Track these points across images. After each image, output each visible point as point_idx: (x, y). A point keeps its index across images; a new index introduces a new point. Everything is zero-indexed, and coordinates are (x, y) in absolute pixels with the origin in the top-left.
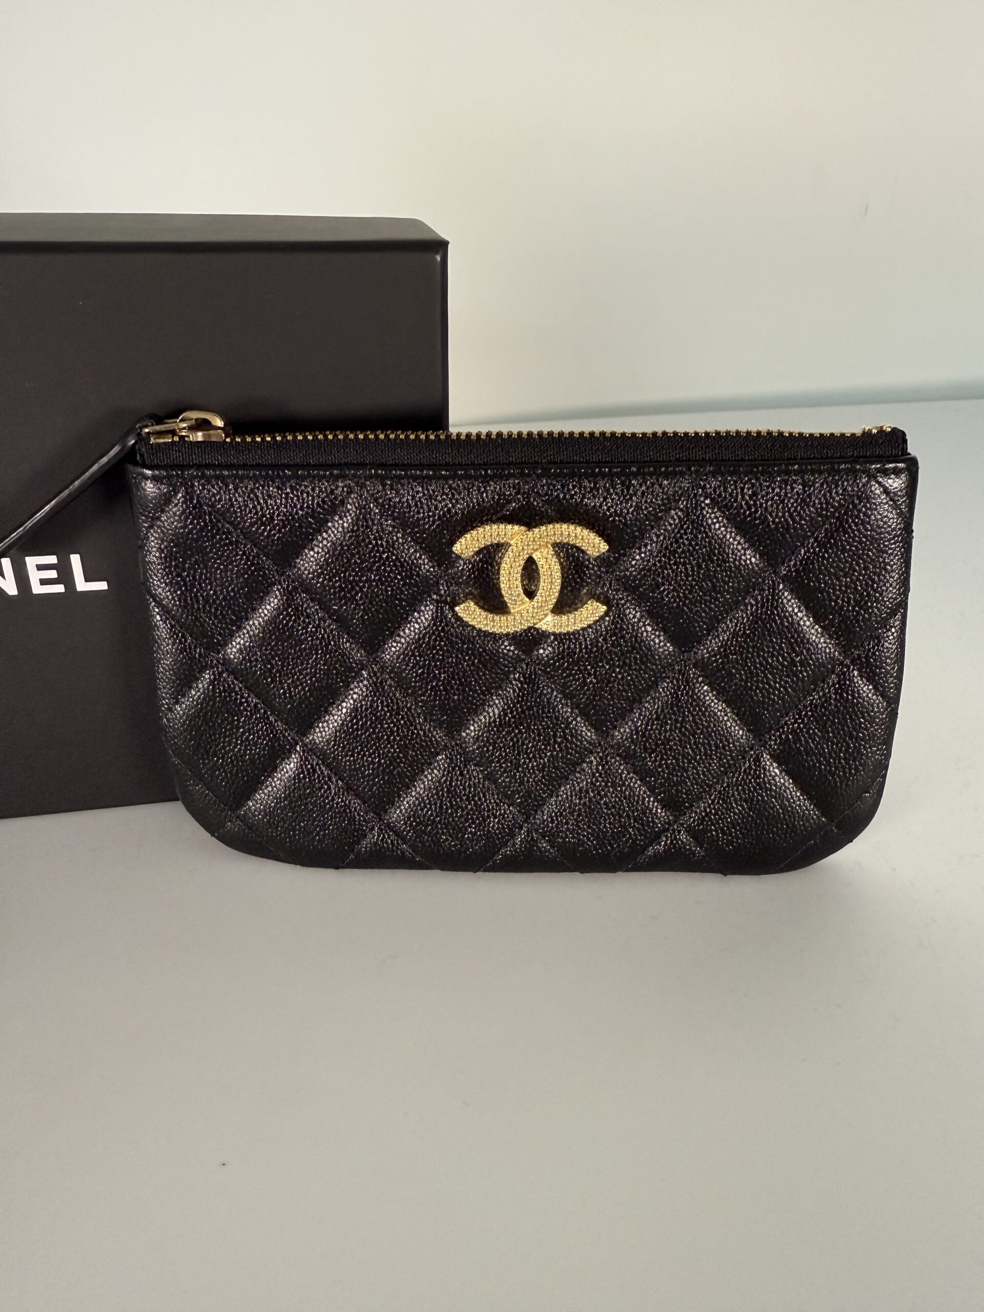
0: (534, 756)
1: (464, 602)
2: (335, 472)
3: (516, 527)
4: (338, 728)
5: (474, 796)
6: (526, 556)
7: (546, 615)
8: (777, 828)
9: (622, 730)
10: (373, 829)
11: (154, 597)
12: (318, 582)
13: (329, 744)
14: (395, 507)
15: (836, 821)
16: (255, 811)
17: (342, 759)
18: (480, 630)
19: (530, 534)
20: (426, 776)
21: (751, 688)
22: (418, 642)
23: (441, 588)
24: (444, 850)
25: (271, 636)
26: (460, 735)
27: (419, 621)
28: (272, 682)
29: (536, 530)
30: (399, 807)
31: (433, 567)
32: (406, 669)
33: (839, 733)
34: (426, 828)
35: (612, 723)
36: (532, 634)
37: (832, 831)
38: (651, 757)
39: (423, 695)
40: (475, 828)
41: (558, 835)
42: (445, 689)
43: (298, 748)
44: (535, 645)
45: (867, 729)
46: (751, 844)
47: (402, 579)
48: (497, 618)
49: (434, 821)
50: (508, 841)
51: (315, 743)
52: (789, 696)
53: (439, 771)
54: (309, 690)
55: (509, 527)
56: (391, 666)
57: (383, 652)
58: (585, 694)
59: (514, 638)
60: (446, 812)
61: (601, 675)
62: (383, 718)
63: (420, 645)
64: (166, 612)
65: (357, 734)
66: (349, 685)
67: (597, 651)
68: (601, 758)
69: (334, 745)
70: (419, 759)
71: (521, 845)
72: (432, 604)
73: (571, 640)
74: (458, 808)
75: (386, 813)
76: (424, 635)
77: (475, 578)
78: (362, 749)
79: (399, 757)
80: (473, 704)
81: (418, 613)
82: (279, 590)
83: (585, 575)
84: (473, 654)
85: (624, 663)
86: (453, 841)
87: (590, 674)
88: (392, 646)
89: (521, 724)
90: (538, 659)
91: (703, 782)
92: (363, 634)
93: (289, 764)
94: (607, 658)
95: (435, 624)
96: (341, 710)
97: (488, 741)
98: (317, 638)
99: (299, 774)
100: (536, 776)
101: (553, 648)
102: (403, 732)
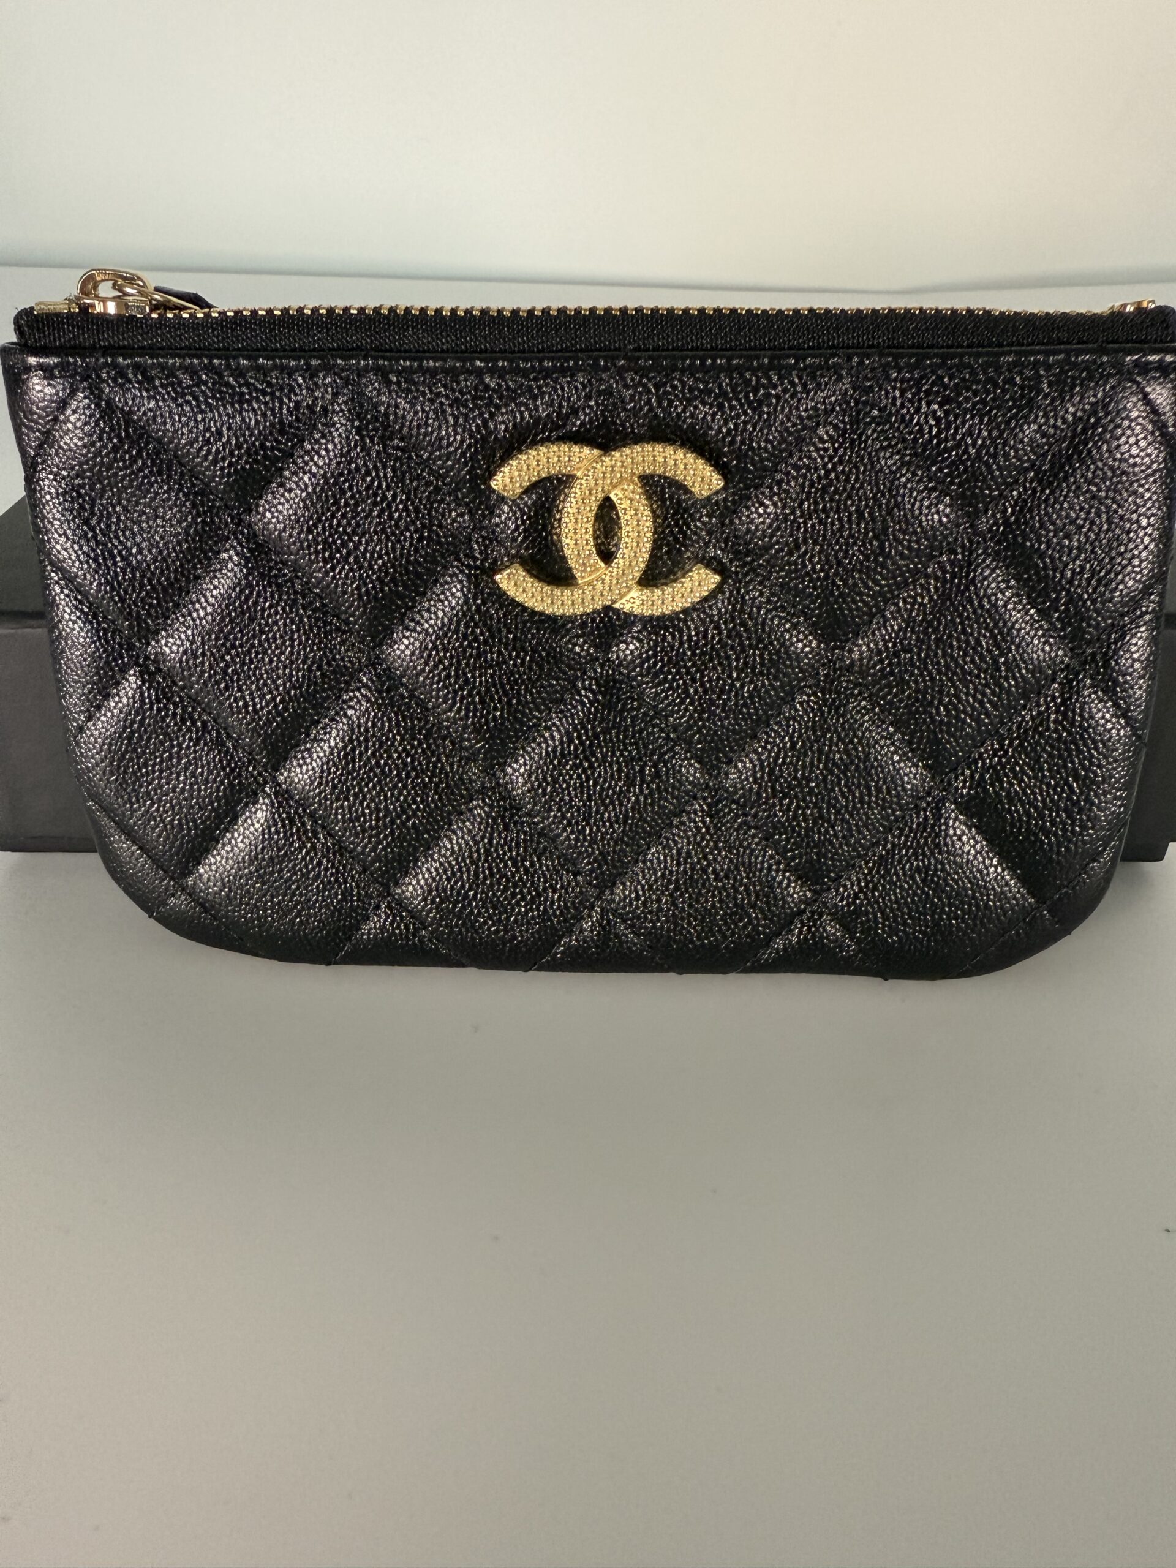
0: (612, 803)
1: (507, 567)
2: (313, 362)
3: (586, 450)
4: (325, 759)
5: (524, 860)
6: (600, 496)
7: (630, 589)
8: (962, 910)
9: (740, 765)
10: (378, 907)
11: (58, 569)
12: (291, 536)
13: (312, 782)
14: (404, 417)
15: (1048, 903)
16: (209, 880)
17: (332, 803)
18: (533, 613)
19: (607, 459)
20: (454, 832)
21: (931, 704)
22: (443, 632)
23: (475, 546)
24: (481, 938)
25: (223, 619)
26: (503, 771)
27: (443, 597)
28: (227, 688)
29: (617, 454)
30: (416, 876)
31: (462, 515)
32: (423, 670)
33: (1058, 772)
34: (454, 907)
35: (725, 756)
36: (610, 619)
37: (1043, 916)
38: (781, 805)
39: (450, 710)
40: (525, 906)
41: (646, 918)
42: (482, 701)
43: (267, 789)
44: (615, 637)
45: (1099, 766)
46: (925, 933)
47: (416, 531)
48: (557, 592)
49: (466, 896)
50: (573, 925)
51: (292, 782)
52: (988, 715)
53: (473, 824)
54: (282, 702)
55: (576, 449)
56: (401, 666)
57: (391, 647)
58: (686, 710)
59: (583, 625)
60: (484, 883)
61: (710, 681)
62: (393, 744)
63: (445, 635)
64: (69, 580)
65: (354, 766)
66: (340, 697)
67: (705, 645)
68: (709, 805)
69: (320, 784)
70: (444, 805)
71: (592, 931)
72: (462, 572)
73: (666, 629)
74: (501, 877)
75: (396, 884)
76: (450, 619)
77: (525, 530)
78: (361, 790)
79: (415, 802)
80: (522, 724)
81: (442, 585)
82: (234, 548)
83: (688, 527)
84: (523, 649)
85: (746, 663)
86: (493, 925)
87: (694, 680)
88: (404, 637)
89: (593, 754)
90: (618, 657)
91: (858, 841)
92: (361, 617)
93: (255, 813)
94: (718, 655)
95: (466, 602)
96: (330, 733)
97: (545, 779)
98: (293, 622)
99: (269, 827)
100: (614, 831)
101: (640, 641)
102: (420, 764)
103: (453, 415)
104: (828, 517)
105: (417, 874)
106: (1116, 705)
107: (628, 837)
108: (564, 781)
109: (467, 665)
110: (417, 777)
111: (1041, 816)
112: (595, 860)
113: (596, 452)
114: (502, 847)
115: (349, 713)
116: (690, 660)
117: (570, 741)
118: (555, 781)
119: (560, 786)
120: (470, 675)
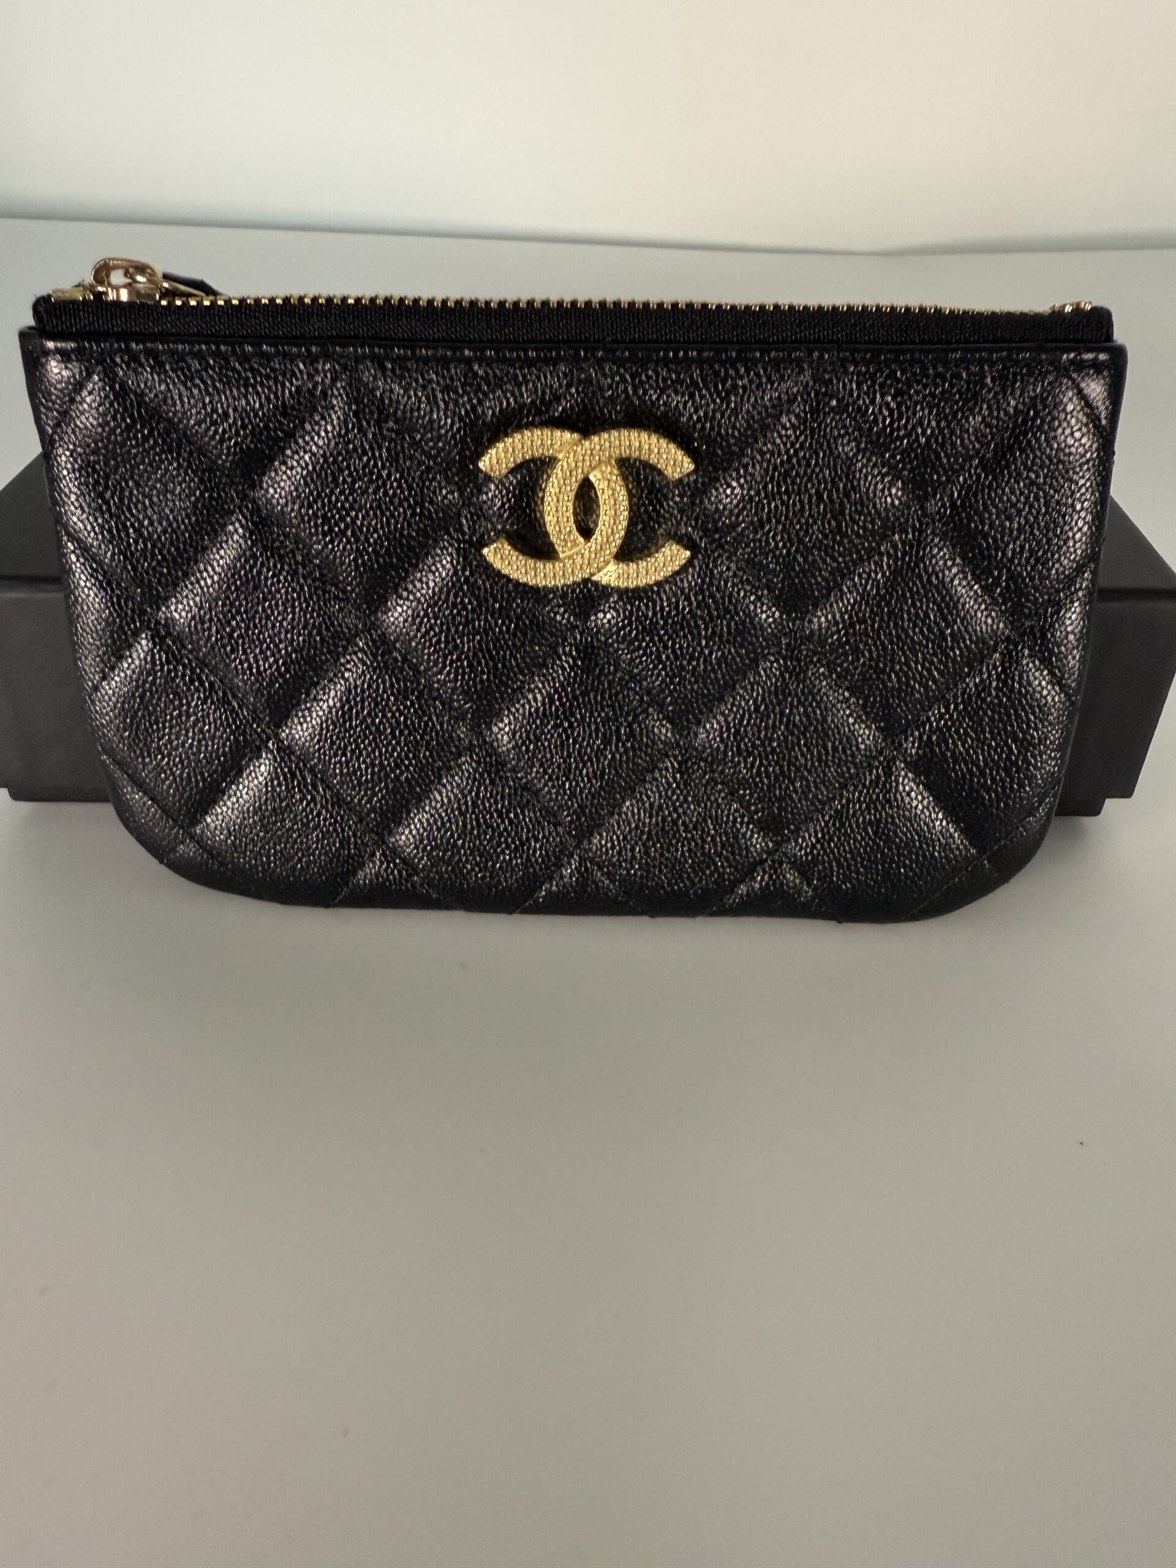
0: (590, 759)
1: (493, 542)
2: (314, 349)
3: (567, 435)
4: (324, 718)
5: (508, 812)
6: (580, 477)
7: (607, 563)
8: (911, 860)
9: (708, 726)
10: (373, 854)
11: (73, 538)
12: (292, 510)
13: (312, 739)
14: (398, 402)
15: (989, 853)
16: (216, 828)
17: (330, 758)
18: (517, 584)
19: (587, 443)
20: (444, 786)
21: (883, 671)
22: (434, 600)
23: (464, 521)
24: (468, 884)
25: (228, 587)
26: (490, 730)
27: (433, 568)
28: (232, 651)
29: (596, 439)
30: (408, 826)
31: (452, 493)
32: (416, 636)
33: (999, 734)
34: (444, 855)
35: (695, 716)
36: (589, 590)
37: (983, 866)
38: (746, 762)
39: (441, 673)
40: (509, 855)
41: (620, 866)
42: (470, 665)
43: (270, 745)
44: (593, 606)
45: (1036, 729)
46: (876, 881)
47: (409, 507)
48: (540, 565)
49: (455, 845)
50: (554, 872)
51: (293, 738)
52: (935, 681)
53: (461, 778)
54: (283, 664)
55: (558, 433)
56: (395, 632)
57: (386, 614)
58: (659, 675)
59: (564, 595)
60: (471, 833)
61: (681, 648)
62: (387, 704)
63: (436, 604)
64: (84, 549)
65: (351, 725)
66: (338, 659)
67: (677, 615)
68: (679, 763)
69: (319, 741)
70: (434, 761)
71: (571, 878)
72: (451, 545)
73: (641, 599)
74: (487, 827)
75: (391, 833)
76: (441, 590)
77: (510, 508)
78: (358, 747)
79: (407, 758)
80: (507, 686)
81: (433, 557)
82: (240, 522)
83: (662, 506)
84: (508, 617)
85: (714, 632)
86: (480, 871)
87: (666, 647)
88: (398, 604)
89: (573, 715)
90: (596, 626)
91: (815, 796)
92: (358, 585)
93: (259, 767)
94: (689, 625)
95: (456, 573)
96: (329, 693)
97: (528, 737)
98: (294, 590)
99: (272, 781)
100: (592, 785)
101: (617, 611)
102: (413, 723)
103: (444, 400)
104: (789, 498)
105: (409, 824)
106: (1051, 673)
107: (605, 792)
108: (546, 739)
109: (457, 631)
110: (410, 734)
111: (983, 774)
112: (575, 812)
113: (576, 436)
114: (489, 800)
115: (347, 675)
116: (662, 629)
117: (552, 702)
118: (538, 739)
119: (543, 744)
120: (459, 641)
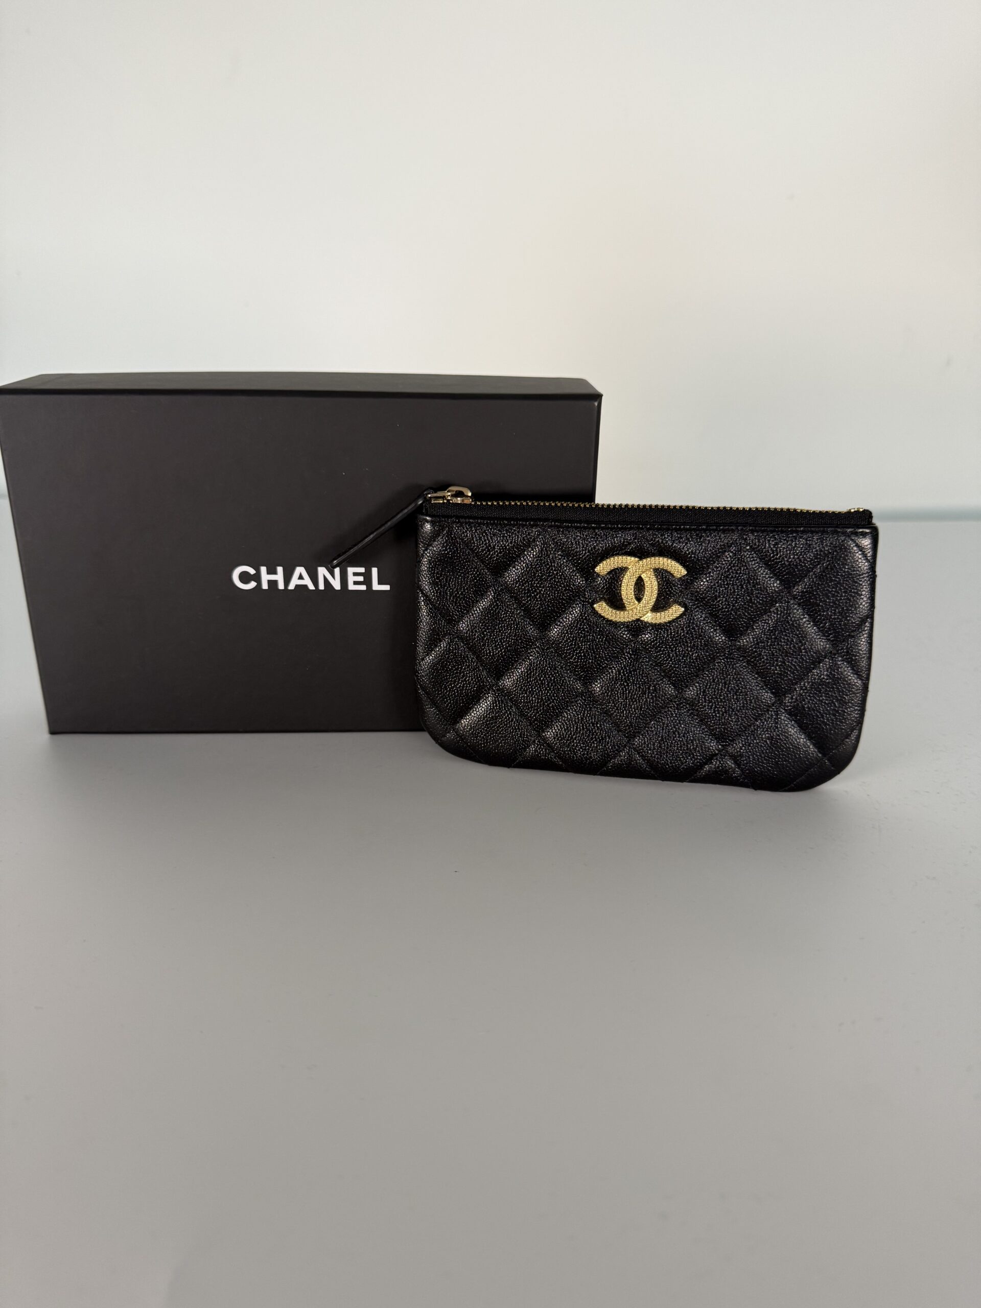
0: (636, 701)
1: (598, 602)
2: (532, 523)
4: (519, 676)
5: (597, 724)
7: (647, 612)
9: (691, 688)
10: (534, 741)
11: (424, 595)
12: (516, 587)
13: (513, 685)
14: (564, 544)
15: (829, 758)
16: (465, 726)
17: (520, 695)
18: (608, 620)
19: (641, 562)
20: (569, 710)
21: (772, 665)
22: (571, 626)
23: (587, 593)
24: (577, 757)
25: (486, 618)
26: (591, 685)
27: (572, 613)
29: (645, 560)
30: (551, 728)
31: (583, 581)
32: (562, 642)
33: (829, 697)
34: (567, 742)
35: (685, 684)
36: (639, 625)
37: (826, 763)
40: (597, 744)
41: (648, 753)
42: (584, 655)
43: (494, 688)
44: (640, 632)
45: (847, 695)
46: (772, 767)
47: (564, 587)
49: (572, 737)
50: (616, 754)
51: (504, 685)
52: (797, 671)
53: (577, 707)
54: (504, 652)
55: (629, 558)
56: (553, 640)
57: (550, 632)
58: (669, 663)
59: (628, 627)
60: (580, 733)
61: (679, 651)
62: (546, 671)
63: (572, 628)
64: (428, 600)
65: (530, 680)
66: (528, 651)
67: (677, 637)
68: (677, 705)
69: (516, 686)
70: (565, 698)
71: (624, 757)
72: (580, 603)
73: (662, 629)
74: (587, 730)
75: (543, 731)
76: (574, 622)
77: (607, 588)
78: (532, 690)
79: (554, 696)
80: (601, 666)
81: (572, 608)
82: (493, 591)
83: (672, 589)
84: (602, 635)
85: (694, 645)
86: (582, 751)
87: (672, 651)
88: (555, 628)
89: (629, 680)
90: (641, 640)
91: (741, 724)
92: (538, 619)
93: (488, 698)
94: (683, 641)
95: (581, 615)
96: (522, 665)
97: (608, 689)
98: (512, 620)
99: (493, 704)
100: (636, 713)
101: (651, 634)
102: (557, 680)
103: (582, 544)
106: (853, 669)
107: (642, 716)
108: (616, 691)
109: (580, 640)
110: (555, 685)
111: (823, 717)
112: (628, 725)
113: (637, 559)
114: (589, 717)
115: (530, 658)
116: (671, 642)
117: (620, 674)
118: (612, 690)
119: (614, 693)
120: (580, 645)
